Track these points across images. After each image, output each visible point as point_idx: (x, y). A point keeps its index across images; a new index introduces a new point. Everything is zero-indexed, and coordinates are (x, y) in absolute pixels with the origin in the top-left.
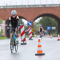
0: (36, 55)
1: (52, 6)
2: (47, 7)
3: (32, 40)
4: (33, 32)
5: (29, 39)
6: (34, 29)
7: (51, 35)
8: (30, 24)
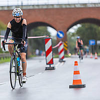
0: (71, 87)
1: (97, 6)
2: (90, 8)
3: (64, 61)
4: (66, 49)
5: (60, 61)
6: (67, 44)
7: (96, 54)
8: (61, 35)
